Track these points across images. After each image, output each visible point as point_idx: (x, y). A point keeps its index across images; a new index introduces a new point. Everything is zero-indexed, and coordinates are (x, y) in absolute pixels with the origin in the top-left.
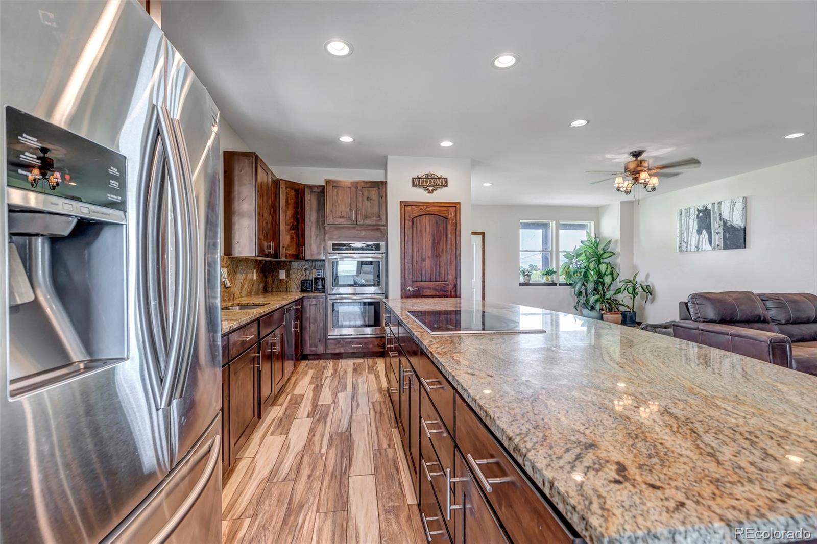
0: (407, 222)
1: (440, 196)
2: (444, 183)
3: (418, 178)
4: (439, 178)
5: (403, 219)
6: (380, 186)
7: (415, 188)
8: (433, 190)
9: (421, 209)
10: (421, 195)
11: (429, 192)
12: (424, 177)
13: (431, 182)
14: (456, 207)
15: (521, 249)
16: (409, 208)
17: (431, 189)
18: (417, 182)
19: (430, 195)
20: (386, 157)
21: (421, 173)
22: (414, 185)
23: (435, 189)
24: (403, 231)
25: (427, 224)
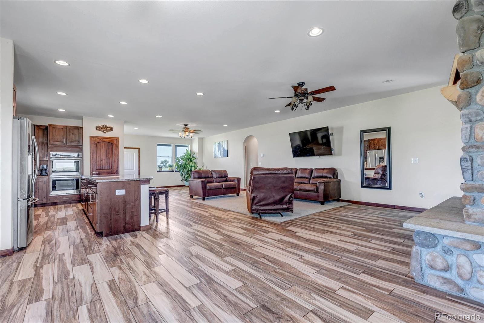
0: (93, 145)
1: (109, 135)
2: (111, 129)
3: (99, 127)
4: (109, 128)
5: (91, 144)
6: (80, 129)
7: (97, 131)
8: (106, 132)
9: (100, 140)
10: (100, 134)
11: (104, 133)
12: (102, 126)
13: (105, 129)
14: (117, 139)
15: (158, 156)
16: (94, 139)
17: (105, 131)
18: (98, 128)
19: (105, 134)
20: (83, 117)
21: (101, 124)
22: (97, 129)
23: (107, 132)
24: (91, 148)
25: (103, 146)
